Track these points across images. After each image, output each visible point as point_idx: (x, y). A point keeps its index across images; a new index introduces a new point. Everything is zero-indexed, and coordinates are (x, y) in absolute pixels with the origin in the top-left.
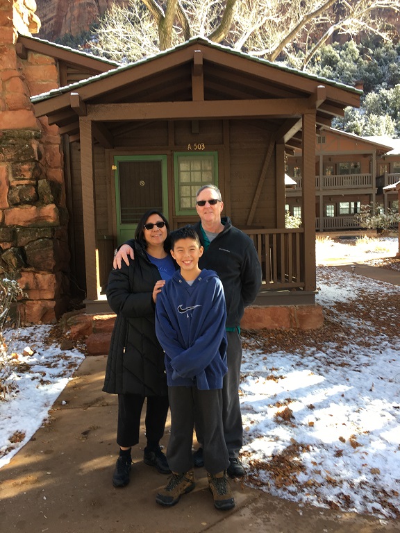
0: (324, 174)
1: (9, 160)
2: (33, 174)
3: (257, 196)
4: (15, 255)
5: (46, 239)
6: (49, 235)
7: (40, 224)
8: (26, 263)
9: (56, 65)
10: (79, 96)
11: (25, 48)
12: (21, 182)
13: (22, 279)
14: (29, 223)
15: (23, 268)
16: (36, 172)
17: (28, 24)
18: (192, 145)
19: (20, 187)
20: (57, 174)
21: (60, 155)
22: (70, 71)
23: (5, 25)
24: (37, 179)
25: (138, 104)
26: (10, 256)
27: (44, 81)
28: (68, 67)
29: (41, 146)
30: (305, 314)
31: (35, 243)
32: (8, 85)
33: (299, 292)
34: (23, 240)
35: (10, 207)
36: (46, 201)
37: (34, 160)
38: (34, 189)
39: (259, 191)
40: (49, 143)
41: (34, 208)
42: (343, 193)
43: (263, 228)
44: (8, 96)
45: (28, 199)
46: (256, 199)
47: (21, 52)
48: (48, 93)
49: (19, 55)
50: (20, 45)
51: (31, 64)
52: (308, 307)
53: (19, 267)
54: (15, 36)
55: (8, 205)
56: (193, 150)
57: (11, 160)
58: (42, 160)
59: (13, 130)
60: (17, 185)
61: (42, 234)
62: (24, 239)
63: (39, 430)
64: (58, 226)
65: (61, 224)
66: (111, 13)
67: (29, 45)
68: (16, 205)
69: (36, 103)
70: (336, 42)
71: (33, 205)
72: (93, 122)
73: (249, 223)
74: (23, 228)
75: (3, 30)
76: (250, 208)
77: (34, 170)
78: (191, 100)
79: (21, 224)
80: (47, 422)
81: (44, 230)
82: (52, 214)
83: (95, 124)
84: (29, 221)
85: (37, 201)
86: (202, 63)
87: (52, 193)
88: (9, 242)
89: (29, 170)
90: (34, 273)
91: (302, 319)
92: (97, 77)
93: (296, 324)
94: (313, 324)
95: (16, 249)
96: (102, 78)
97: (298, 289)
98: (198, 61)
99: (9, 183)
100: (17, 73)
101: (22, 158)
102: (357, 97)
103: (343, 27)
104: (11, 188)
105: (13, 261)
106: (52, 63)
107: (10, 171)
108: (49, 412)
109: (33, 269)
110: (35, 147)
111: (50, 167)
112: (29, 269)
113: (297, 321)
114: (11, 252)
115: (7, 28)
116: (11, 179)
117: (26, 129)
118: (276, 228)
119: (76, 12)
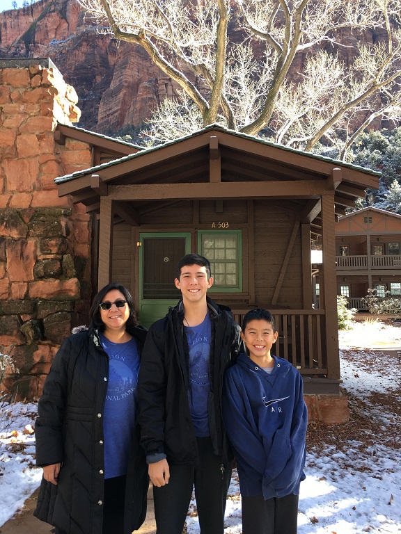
0: (372, 253)
1: (38, 236)
2: (59, 249)
3: (282, 275)
4: (33, 327)
5: (64, 313)
6: (68, 308)
7: (62, 297)
8: (43, 334)
9: (91, 151)
10: (100, 178)
11: (63, 136)
12: (48, 256)
13: (38, 352)
14: (52, 296)
15: (40, 341)
16: (63, 247)
17: (69, 114)
18: (216, 224)
19: (46, 261)
20: (84, 250)
21: (88, 232)
22: (103, 155)
23: (46, 115)
24: (63, 253)
25: (157, 185)
26: (28, 328)
27: (78, 164)
28: (102, 152)
29: (70, 223)
30: (327, 405)
31: (54, 316)
32: (44, 168)
33: (322, 380)
34: (42, 313)
35: (35, 280)
36: (69, 275)
37: (61, 236)
38: (59, 263)
39: (283, 270)
40: (79, 220)
41: (57, 281)
42: (394, 273)
43: (288, 308)
44: (43, 177)
45: (52, 273)
46: (281, 278)
47: (58, 138)
48: (71, 175)
49: (56, 141)
50: (58, 132)
51: (68, 149)
52: (331, 397)
53: (35, 339)
54: (54, 125)
55: (33, 278)
56: (217, 228)
57: (40, 235)
58: (70, 236)
59: (44, 208)
60: (44, 259)
61: (62, 307)
62: (44, 311)
63: (9, 521)
64: (78, 300)
65: (82, 298)
66: (164, 106)
67: (67, 133)
68: (41, 278)
69: (59, 183)
70: (384, 129)
71: (57, 279)
72: (113, 201)
73: (274, 303)
74: (45, 301)
75: (44, 119)
76: (275, 287)
77: (60, 245)
78: (209, 182)
79: (44, 297)
80: (20, 513)
81: (63, 304)
82: (74, 288)
83: (115, 203)
84: (52, 294)
85: (61, 275)
86: (217, 147)
87: (75, 267)
88: (29, 314)
89: (56, 245)
90: (51, 346)
91: (325, 410)
92: (117, 160)
93: (318, 416)
94: (338, 417)
95: (35, 322)
96: (122, 162)
97: (321, 376)
98: (214, 146)
99: (36, 257)
100: (53, 157)
101: (50, 234)
102: (376, 179)
103: (386, 114)
104: (37, 261)
105: (30, 333)
106: (87, 149)
107: (39, 246)
108: (26, 502)
109: (50, 342)
110: (63, 224)
111: (78, 242)
112: (46, 342)
113: (319, 413)
114: (29, 324)
115: (48, 118)
116: (39, 253)
117: (57, 207)
118: (303, 309)
119: (138, 106)
